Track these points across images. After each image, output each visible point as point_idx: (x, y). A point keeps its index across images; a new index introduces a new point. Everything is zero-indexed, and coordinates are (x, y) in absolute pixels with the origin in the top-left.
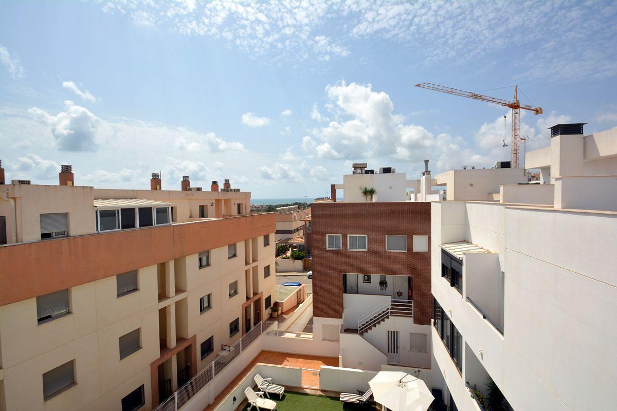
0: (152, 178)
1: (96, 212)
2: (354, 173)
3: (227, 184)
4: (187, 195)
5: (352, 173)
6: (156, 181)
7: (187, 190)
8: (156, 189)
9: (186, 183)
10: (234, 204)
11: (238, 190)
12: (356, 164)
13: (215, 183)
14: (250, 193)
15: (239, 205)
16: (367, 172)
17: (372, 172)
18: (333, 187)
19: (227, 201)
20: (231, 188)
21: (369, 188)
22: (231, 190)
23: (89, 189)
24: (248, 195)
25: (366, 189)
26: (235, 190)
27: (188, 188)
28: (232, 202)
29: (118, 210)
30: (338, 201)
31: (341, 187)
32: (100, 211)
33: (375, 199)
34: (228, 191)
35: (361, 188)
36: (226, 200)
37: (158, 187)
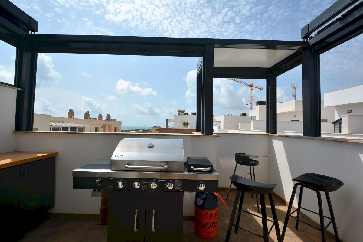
0: (69, 111)
1: (51, 128)
2: (179, 114)
3: (109, 116)
4: (89, 122)
5: (178, 114)
6: (71, 113)
8: (71, 117)
9: (87, 115)
10: (113, 128)
11: (115, 120)
12: (179, 110)
13: (100, 115)
14: (121, 122)
15: (115, 128)
16: (185, 114)
17: (187, 114)
18: (167, 121)
19: (110, 126)
20: (111, 119)
21: (186, 122)
22: (111, 120)
23: (48, 116)
24: (120, 123)
25: (184, 122)
26: (113, 120)
27: (88, 118)
28: (112, 126)
29: (61, 128)
30: (169, 128)
31: (171, 121)
32: (52, 128)
33: (189, 127)
34: (109, 120)
35: (182, 122)
37: (73, 116)
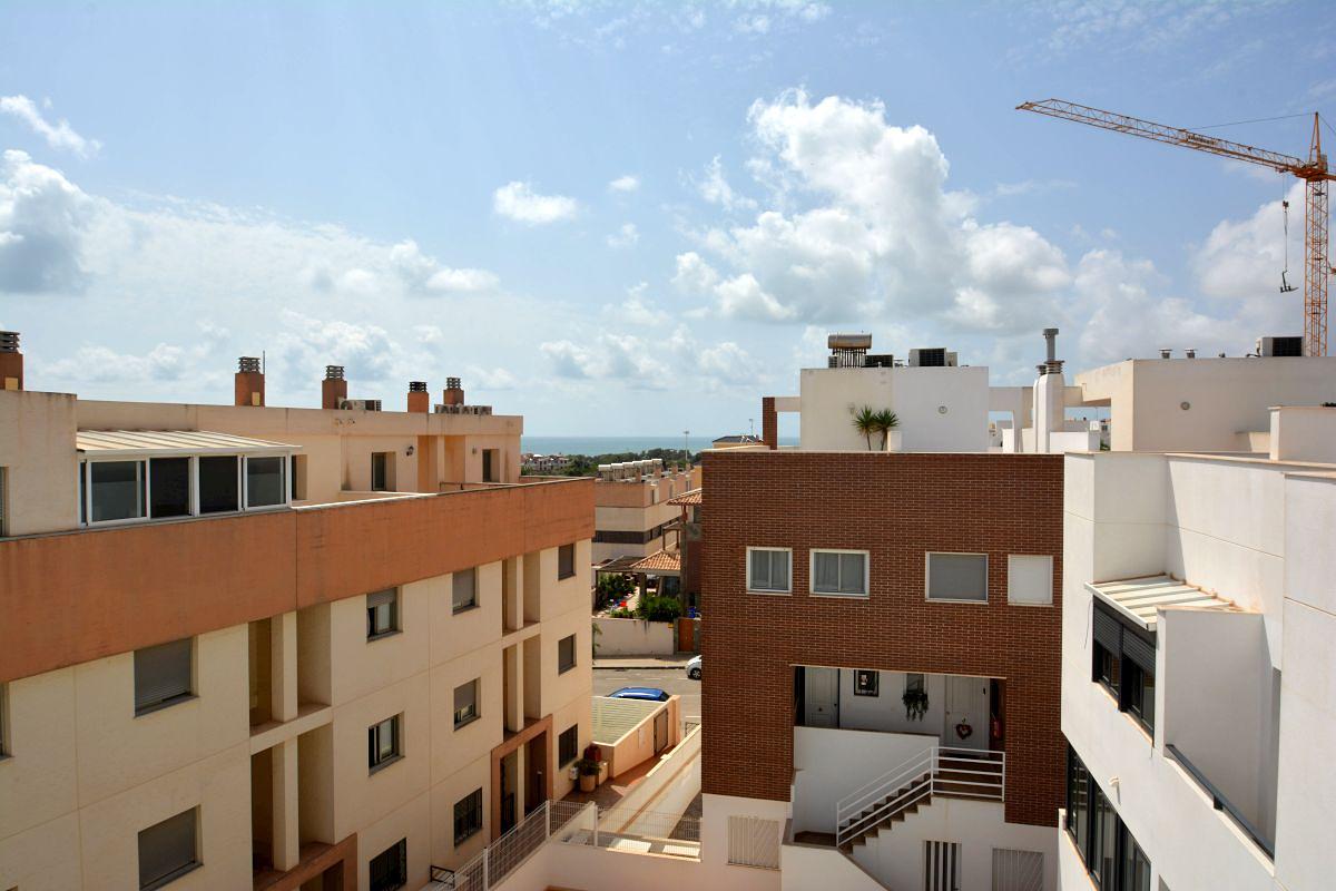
0: (238, 371)
1: (83, 466)
2: (833, 363)
3: (454, 390)
4: (339, 421)
5: (825, 365)
6: (250, 378)
7: (336, 407)
8: (249, 403)
9: (334, 385)
10: (474, 452)
11: (486, 410)
12: (840, 337)
13: (418, 388)
14: (520, 419)
15: (487, 455)
16: (872, 362)
17: (886, 361)
18: (769, 404)
19: (453, 442)
20: (466, 404)
21: (877, 408)
22: (466, 409)
23: (64, 401)
24: (513, 424)
25: (868, 413)
26: (476, 410)
27: (341, 400)
28: (469, 444)
29: (143, 463)
30: (782, 448)
31: (791, 405)
32: (93, 464)
33: (894, 444)
34: (455, 411)
35: (852, 410)
36: (448, 439)
37: (256, 397)
